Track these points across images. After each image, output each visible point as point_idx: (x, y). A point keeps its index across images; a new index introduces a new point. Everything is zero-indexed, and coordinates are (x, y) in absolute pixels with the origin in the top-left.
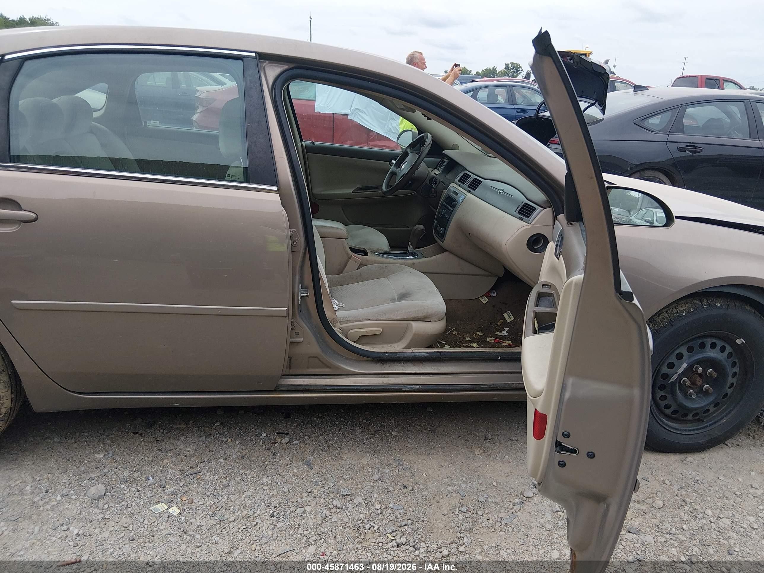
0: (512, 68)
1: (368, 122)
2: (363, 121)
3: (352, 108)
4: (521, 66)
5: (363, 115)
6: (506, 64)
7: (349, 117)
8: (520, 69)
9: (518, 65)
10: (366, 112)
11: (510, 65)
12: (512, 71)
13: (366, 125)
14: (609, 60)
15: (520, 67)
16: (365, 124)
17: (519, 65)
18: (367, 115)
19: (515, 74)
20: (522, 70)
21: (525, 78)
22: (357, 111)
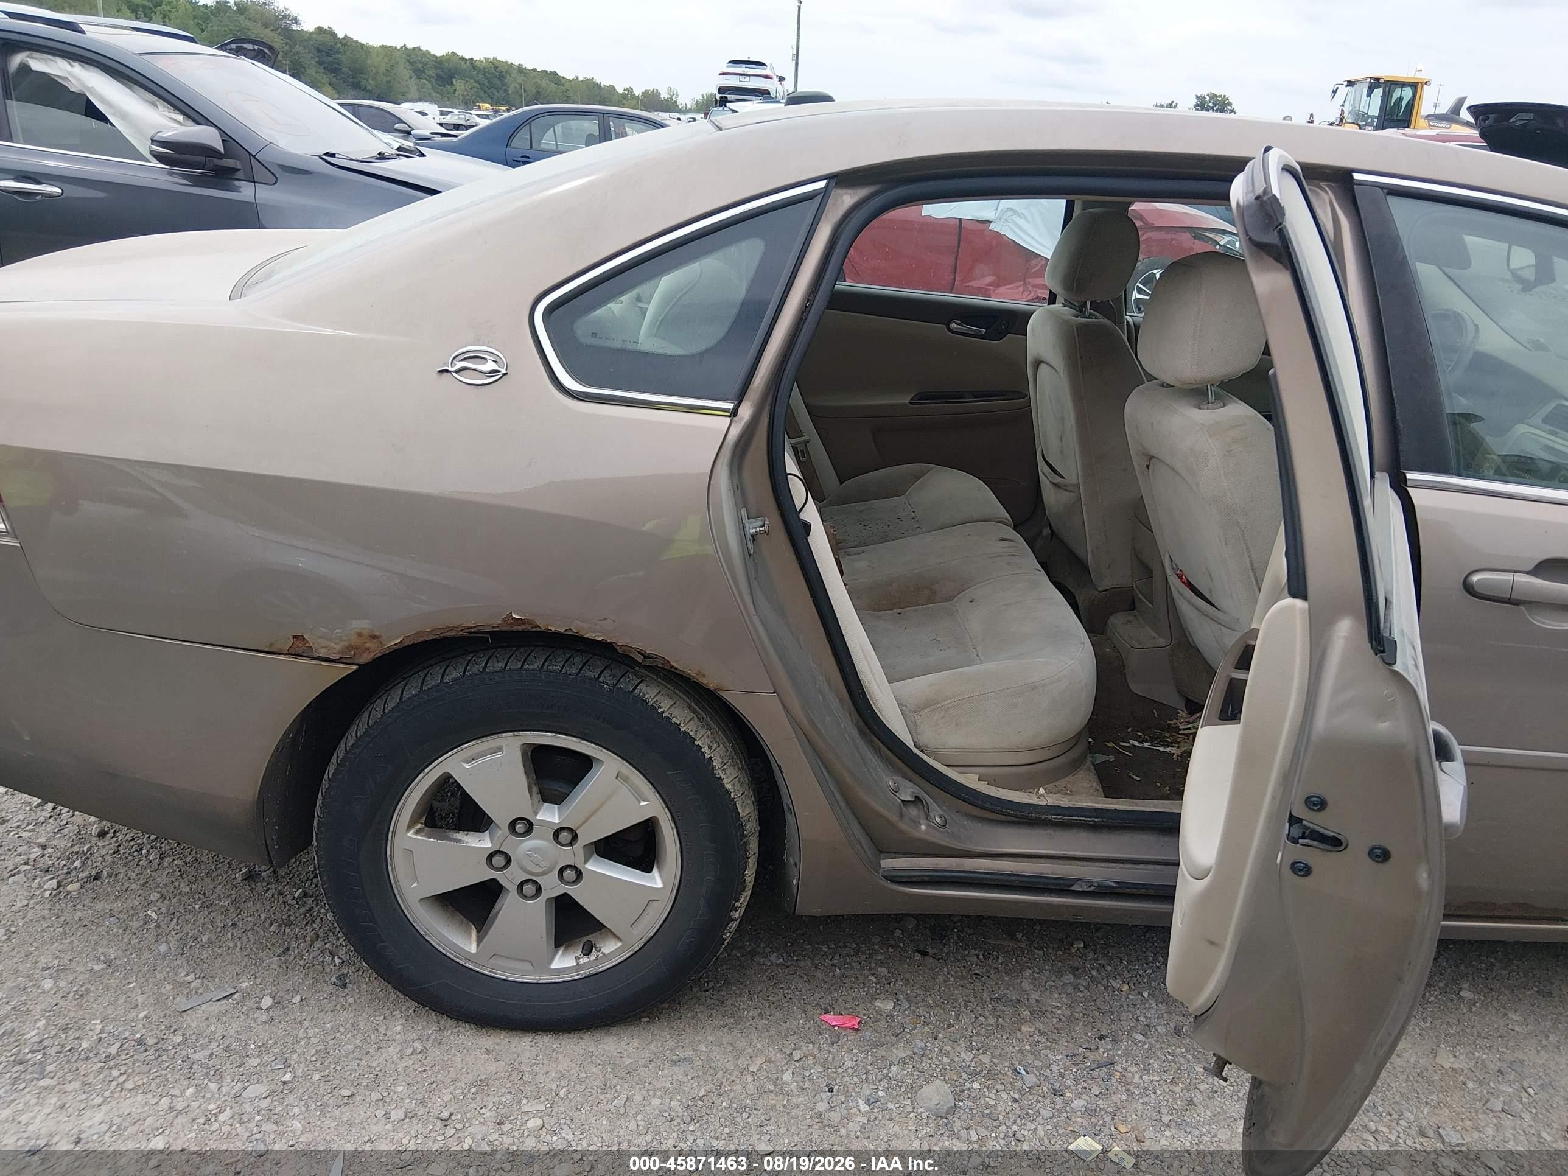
0: (1211, 104)
1: (1029, 235)
2: (1021, 234)
3: (999, 209)
4: (1231, 100)
5: (1020, 221)
6: (1197, 96)
7: (992, 227)
8: (1229, 107)
9: (1225, 98)
10: (1029, 217)
11: (1208, 98)
13: (1027, 243)
15: (1230, 104)
16: (1024, 241)
17: (1227, 99)
18: (1029, 222)
22: (1010, 213)
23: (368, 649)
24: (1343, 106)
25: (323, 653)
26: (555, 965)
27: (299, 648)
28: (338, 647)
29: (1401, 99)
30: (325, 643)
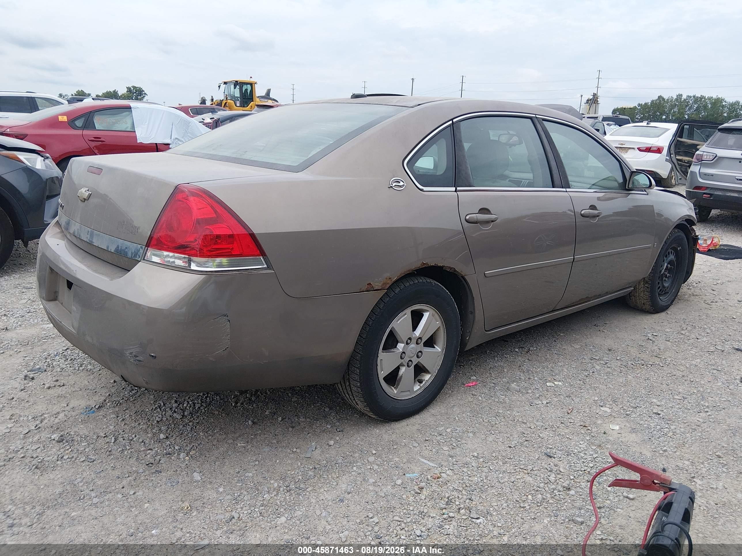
0: (134, 91)
3: (172, 138)
6: (127, 88)
11: (132, 88)
12: (135, 94)
14: (270, 89)
15: (143, 91)
17: (142, 89)
19: (139, 97)
20: (145, 94)
21: (201, 104)
22: (177, 140)
23: (388, 283)
24: (224, 92)
25: (376, 288)
26: (415, 390)
27: (370, 288)
28: (380, 285)
29: (246, 90)
30: (377, 284)
